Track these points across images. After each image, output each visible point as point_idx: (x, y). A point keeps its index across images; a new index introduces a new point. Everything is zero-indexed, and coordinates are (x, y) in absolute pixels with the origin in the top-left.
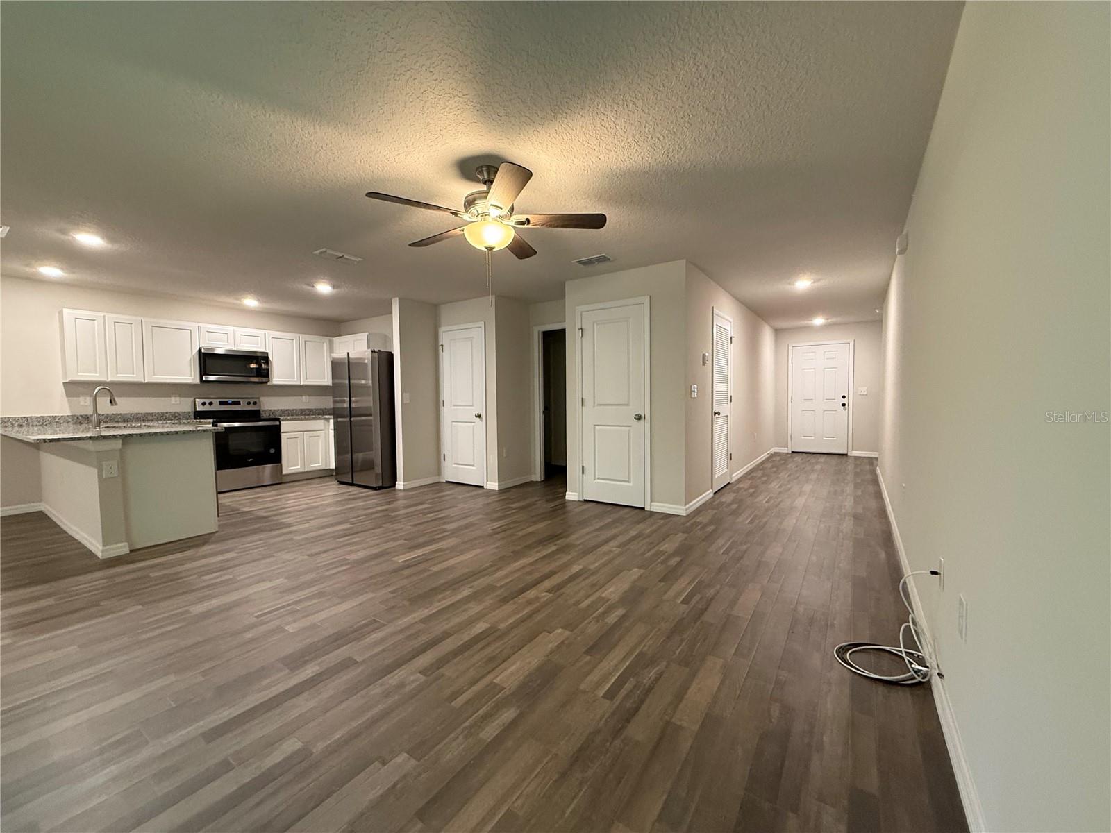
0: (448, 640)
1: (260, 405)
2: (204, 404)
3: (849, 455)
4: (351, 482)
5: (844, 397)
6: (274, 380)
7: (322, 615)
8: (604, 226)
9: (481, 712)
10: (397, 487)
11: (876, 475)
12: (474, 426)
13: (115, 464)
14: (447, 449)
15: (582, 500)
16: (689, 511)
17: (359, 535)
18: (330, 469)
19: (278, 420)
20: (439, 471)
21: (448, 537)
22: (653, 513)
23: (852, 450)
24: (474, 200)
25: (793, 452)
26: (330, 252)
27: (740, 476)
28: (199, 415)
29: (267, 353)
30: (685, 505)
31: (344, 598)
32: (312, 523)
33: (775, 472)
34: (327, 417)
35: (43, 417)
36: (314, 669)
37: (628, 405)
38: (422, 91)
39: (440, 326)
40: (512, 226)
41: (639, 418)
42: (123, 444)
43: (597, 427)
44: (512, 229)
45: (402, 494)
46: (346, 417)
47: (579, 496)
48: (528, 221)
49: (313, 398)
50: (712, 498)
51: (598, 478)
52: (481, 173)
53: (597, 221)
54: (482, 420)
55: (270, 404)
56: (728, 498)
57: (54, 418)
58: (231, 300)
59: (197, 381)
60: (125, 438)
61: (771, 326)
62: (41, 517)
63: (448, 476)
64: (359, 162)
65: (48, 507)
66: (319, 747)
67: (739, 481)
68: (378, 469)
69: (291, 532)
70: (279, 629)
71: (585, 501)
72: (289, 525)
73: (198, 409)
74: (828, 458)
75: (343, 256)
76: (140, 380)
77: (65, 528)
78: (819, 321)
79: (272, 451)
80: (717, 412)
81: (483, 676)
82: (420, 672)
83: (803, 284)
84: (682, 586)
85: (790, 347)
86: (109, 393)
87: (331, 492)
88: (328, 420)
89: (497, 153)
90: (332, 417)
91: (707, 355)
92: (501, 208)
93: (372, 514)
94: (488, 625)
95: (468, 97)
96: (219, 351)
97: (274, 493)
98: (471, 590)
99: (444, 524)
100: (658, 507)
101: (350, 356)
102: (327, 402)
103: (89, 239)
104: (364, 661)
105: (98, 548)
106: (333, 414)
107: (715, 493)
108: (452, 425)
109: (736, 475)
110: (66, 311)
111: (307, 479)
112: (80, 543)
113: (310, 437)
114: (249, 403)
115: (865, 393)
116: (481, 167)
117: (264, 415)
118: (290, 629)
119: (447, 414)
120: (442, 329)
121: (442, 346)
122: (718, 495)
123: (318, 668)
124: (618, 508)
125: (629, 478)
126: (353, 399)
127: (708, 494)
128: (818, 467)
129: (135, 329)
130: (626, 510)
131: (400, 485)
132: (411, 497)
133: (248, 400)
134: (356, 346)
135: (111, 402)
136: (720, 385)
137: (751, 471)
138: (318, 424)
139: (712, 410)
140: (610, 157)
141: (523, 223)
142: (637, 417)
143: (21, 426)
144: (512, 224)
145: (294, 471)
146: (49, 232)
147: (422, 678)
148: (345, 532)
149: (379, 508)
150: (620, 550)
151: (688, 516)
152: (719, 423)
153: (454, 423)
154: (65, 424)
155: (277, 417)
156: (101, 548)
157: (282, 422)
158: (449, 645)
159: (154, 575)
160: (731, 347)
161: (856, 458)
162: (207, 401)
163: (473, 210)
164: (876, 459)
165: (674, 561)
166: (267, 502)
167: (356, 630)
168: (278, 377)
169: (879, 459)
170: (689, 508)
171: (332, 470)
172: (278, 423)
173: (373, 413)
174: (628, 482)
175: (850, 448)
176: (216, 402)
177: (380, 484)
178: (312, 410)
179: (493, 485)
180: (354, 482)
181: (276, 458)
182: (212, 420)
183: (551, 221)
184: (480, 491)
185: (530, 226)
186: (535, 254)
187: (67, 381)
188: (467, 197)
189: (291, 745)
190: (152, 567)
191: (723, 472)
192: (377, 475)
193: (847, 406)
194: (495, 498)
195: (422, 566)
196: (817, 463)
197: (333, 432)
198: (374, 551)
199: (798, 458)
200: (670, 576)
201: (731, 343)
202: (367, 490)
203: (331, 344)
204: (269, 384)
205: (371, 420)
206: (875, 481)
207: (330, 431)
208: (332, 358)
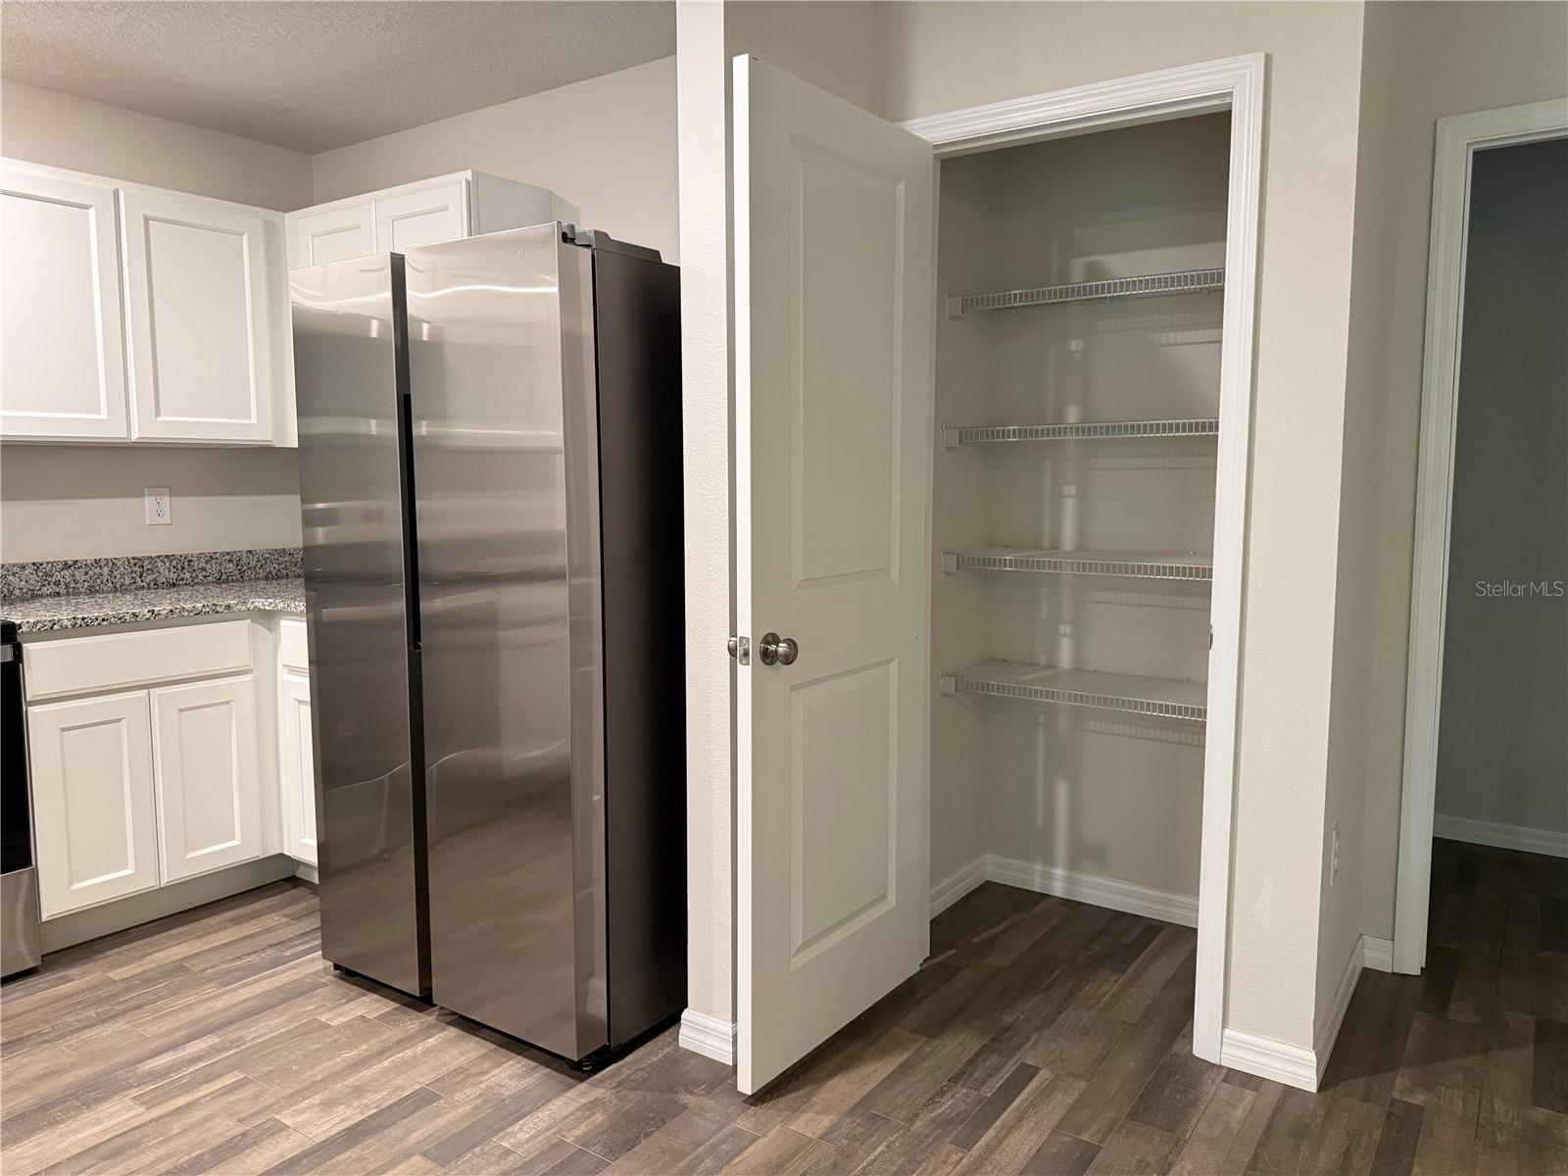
49: (194, 507)
88: (268, 618)
90: (299, 598)
102: (270, 522)
106: (305, 585)
113: (185, 712)
157: (29, 648)
171: (297, 859)
207: (284, 676)
208: (297, 313)
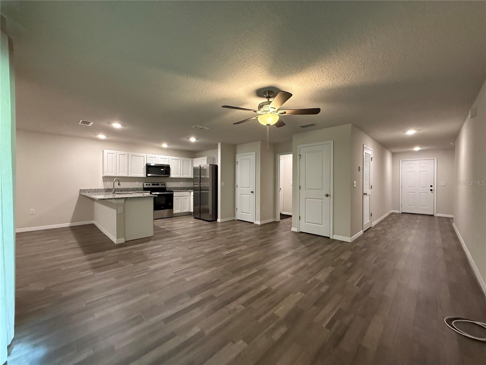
0: (251, 292)
1: (166, 186)
2: (147, 185)
3: (434, 215)
4: (199, 218)
5: (431, 186)
6: (171, 175)
7: (198, 275)
8: (318, 113)
9: (270, 327)
10: (218, 221)
11: (453, 228)
12: (250, 196)
13: (122, 208)
14: (238, 206)
15: (299, 231)
16: (352, 240)
17: (207, 241)
18: (190, 212)
19: (173, 191)
20: (234, 216)
21: (243, 245)
22: (334, 240)
23: (437, 213)
24: (263, 106)
25: (402, 213)
26: (199, 126)
27: (376, 224)
28: (145, 189)
29: (169, 165)
30: (351, 237)
31: (206, 268)
32: (187, 235)
33: (394, 223)
34: (190, 190)
35: (96, 189)
36: (199, 298)
37: (322, 189)
38: (248, 65)
39: (236, 154)
40: (278, 115)
41: (327, 196)
42: (125, 201)
43: (307, 199)
44: (278, 116)
45: (220, 224)
46: (198, 190)
47: (298, 230)
48: (285, 112)
49: (185, 183)
50: (363, 234)
51: (307, 222)
52: (265, 94)
53: (316, 111)
54: (253, 194)
55: (170, 185)
56: (371, 235)
57: (99, 189)
58: (158, 145)
59: (145, 176)
60: (126, 199)
61: (390, 151)
62: (93, 226)
63: (238, 217)
64: (217, 93)
65: (96, 223)
66: (207, 332)
67: (376, 226)
68: (211, 213)
69: (180, 238)
70: (183, 280)
71: (301, 232)
72: (179, 235)
73: (145, 187)
74: (423, 217)
75: (203, 128)
76: (127, 176)
77: (102, 231)
78: (417, 149)
79: (170, 204)
80: (365, 193)
81: (269, 310)
82: (242, 305)
83: (411, 132)
84: (355, 278)
85: (401, 161)
86: (118, 181)
87: (191, 222)
88: (190, 192)
89: (274, 86)
90: (193, 191)
91: (361, 166)
92: (275, 108)
93: (209, 232)
94: (267, 287)
95: (266, 66)
96: (152, 165)
97: (170, 221)
98: (256, 270)
99: (240, 239)
100: (336, 237)
101: (201, 166)
102: (191, 185)
103: (117, 125)
104: (218, 297)
105: (114, 240)
106: (193, 190)
107: (364, 232)
108: (240, 196)
109: (374, 224)
110: (105, 151)
111: (182, 216)
112: (108, 237)
113: (184, 199)
114: (162, 185)
115: (444, 185)
116: (266, 91)
117: (167, 190)
118: (188, 279)
119: (238, 191)
120: (237, 155)
121: (237, 162)
122: (365, 233)
123: (201, 297)
124: (316, 237)
125: (322, 223)
126: (201, 183)
127: (361, 232)
128: (418, 221)
129: (126, 156)
130: (321, 238)
131: (219, 220)
132: (224, 226)
133: (162, 183)
134: (202, 162)
135: (118, 184)
136: (367, 180)
137: (381, 222)
138: (187, 193)
139: (363, 192)
140: (324, 83)
141: (283, 114)
142: (326, 195)
143: (89, 192)
144: (278, 114)
145: (178, 212)
146: (104, 124)
147: (243, 308)
148: (201, 239)
149: (211, 230)
150: (321, 257)
151: (352, 242)
152: (366, 198)
153: (241, 195)
154: (102, 192)
155: (172, 190)
156: (116, 240)
157: (174, 193)
158: (252, 294)
159: (135, 252)
160: (372, 162)
161: (439, 217)
162: (148, 184)
163: (262, 109)
164: (452, 218)
165: (349, 265)
166: (168, 225)
167: (212, 283)
168: (173, 175)
169: (454, 219)
170: (352, 239)
171: (192, 212)
172: (172, 193)
173: (209, 189)
174: (322, 224)
175: (435, 212)
176: (151, 184)
177: (211, 219)
178: (184, 187)
179: (258, 223)
180: (201, 218)
181: (171, 207)
182: (150, 191)
183: (295, 112)
184: (252, 225)
185: (285, 115)
186: (284, 125)
187: (104, 176)
188: (260, 104)
189: (196, 330)
190: (134, 248)
191: (367, 222)
192: (210, 215)
193: (433, 191)
194: (259, 229)
195: (234, 257)
196: (417, 219)
197: (193, 197)
198: (214, 249)
199: (406, 216)
200: (348, 272)
201: (372, 160)
202: (205, 222)
203: (192, 161)
204: (169, 177)
205: (208, 192)
206: (453, 231)
207: (191, 196)
208: (194, 167)
